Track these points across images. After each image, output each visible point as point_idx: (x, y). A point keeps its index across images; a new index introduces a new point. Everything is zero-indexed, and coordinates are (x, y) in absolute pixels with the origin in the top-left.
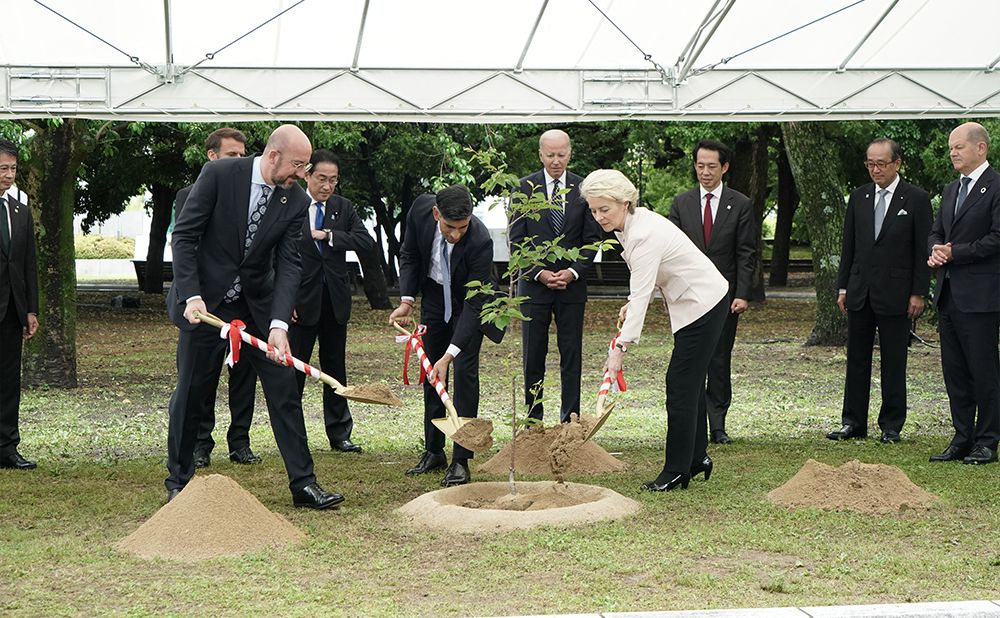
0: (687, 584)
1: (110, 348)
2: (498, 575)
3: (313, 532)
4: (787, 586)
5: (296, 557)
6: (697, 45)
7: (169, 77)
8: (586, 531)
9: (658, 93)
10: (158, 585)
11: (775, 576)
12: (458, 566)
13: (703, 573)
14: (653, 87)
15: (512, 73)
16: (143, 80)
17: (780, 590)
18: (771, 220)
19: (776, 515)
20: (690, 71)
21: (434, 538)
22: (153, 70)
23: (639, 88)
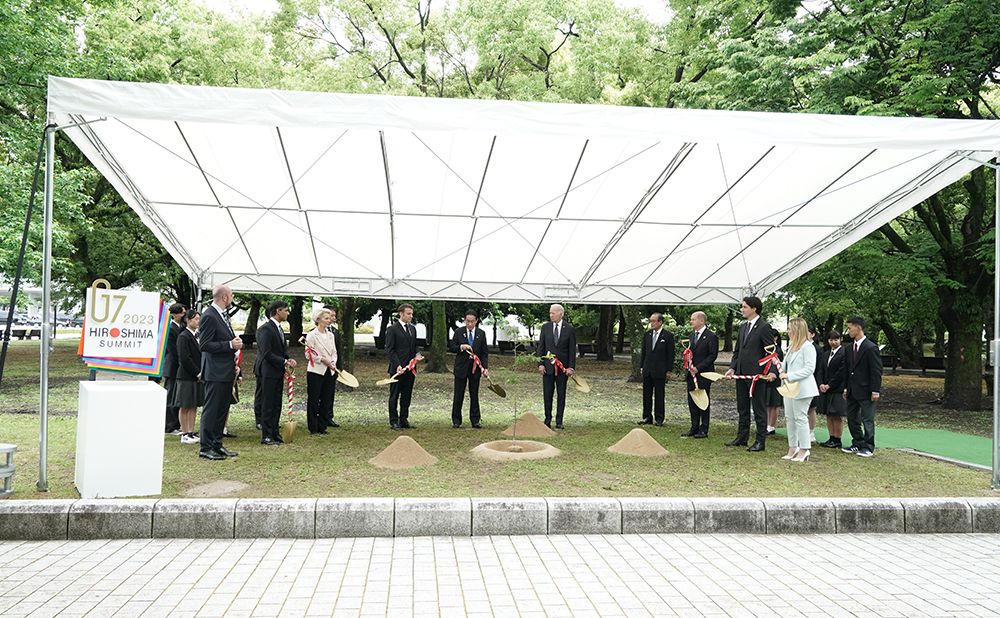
0: (576, 485)
1: (365, 375)
2: (507, 479)
3: (441, 458)
4: (613, 488)
5: (435, 469)
6: (588, 276)
7: (392, 283)
8: (540, 462)
9: (573, 293)
10: (384, 479)
11: (608, 484)
12: (493, 475)
13: (582, 481)
14: (571, 291)
15: (518, 284)
16: (383, 284)
17: (610, 489)
18: (617, 326)
19: (610, 457)
20: (585, 285)
21: (485, 463)
22: (387, 280)
23: (566, 291)
